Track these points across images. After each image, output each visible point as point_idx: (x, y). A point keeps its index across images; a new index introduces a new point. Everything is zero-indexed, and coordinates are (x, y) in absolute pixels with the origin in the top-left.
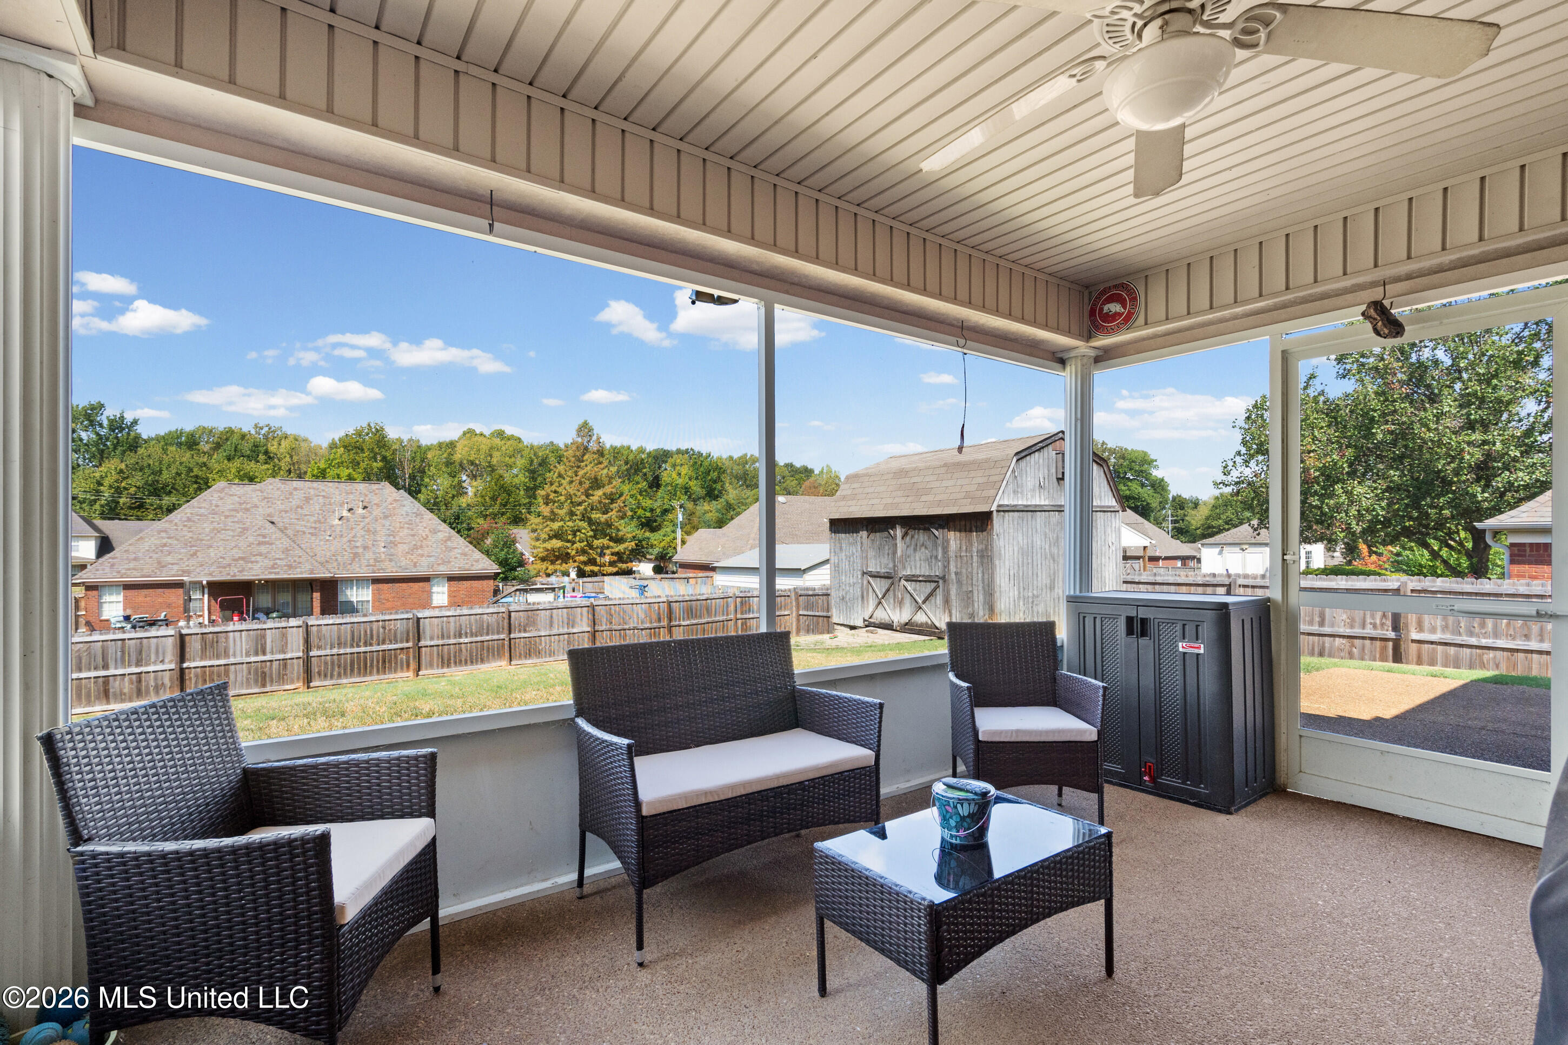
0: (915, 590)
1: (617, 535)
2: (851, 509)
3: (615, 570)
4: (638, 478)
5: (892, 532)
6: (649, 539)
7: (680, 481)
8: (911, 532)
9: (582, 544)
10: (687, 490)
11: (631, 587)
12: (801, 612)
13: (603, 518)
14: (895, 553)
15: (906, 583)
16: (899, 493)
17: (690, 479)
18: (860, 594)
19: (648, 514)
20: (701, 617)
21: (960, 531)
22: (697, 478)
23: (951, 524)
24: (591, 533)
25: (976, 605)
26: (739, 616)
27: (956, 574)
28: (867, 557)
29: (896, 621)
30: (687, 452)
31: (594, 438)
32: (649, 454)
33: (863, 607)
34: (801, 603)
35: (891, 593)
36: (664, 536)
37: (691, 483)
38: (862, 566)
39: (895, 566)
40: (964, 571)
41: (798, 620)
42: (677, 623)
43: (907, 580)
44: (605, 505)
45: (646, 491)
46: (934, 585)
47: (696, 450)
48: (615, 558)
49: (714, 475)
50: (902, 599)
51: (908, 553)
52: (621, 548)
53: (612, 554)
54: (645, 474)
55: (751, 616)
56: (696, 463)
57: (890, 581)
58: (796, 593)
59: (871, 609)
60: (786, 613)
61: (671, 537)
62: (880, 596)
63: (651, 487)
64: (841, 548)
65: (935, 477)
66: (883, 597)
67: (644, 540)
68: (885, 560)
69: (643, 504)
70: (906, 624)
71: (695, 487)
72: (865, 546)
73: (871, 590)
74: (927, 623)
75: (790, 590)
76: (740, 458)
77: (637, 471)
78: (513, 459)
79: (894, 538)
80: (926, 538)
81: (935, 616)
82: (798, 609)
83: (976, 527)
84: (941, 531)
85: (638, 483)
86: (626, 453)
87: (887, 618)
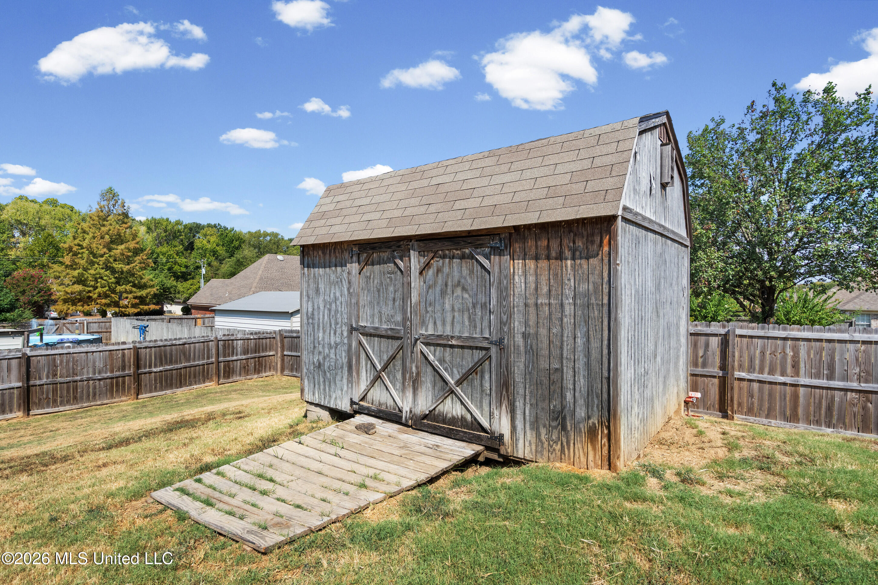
0: (442, 361)
1: (139, 282)
2: (334, 230)
3: (136, 311)
4: (176, 243)
5: (401, 264)
6: (176, 287)
7: (209, 246)
8: (436, 263)
9: (104, 289)
10: (214, 253)
11: (134, 327)
12: (285, 353)
13: (126, 268)
14: (406, 296)
15: (425, 349)
16: (414, 201)
17: (217, 245)
18: (345, 360)
19: (183, 270)
20: (176, 362)
21: (537, 258)
22: (223, 245)
23: (517, 246)
24: (113, 280)
25: (569, 396)
26: (221, 359)
27: (525, 336)
28: (357, 303)
29: (406, 408)
30: (215, 226)
31: (120, 202)
32: (185, 226)
33: (350, 381)
34: (286, 344)
35: (398, 363)
36: (191, 285)
37: (218, 248)
38: (350, 318)
39: (405, 320)
40: (543, 332)
41: (283, 360)
42: (147, 370)
43: (427, 344)
44: (128, 257)
45: (182, 252)
46: (478, 355)
47: (223, 225)
48: (137, 301)
49: (236, 243)
50: (418, 374)
51: (431, 298)
52: (144, 293)
53: (135, 298)
54: (182, 241)
55: (235, 358)
56: (222, 234)
57: (397, 343)
58: (281, 335)
59: (363, 386)
60: (271, 353)
61: (197, 286)
62: (379, 367)
63: (186, 249)
64: (317, 290)
65: (477, 173)
66: (384, 369)
67: (171, 287)
68: (387, 310)
69: (179, 262)
70: (425, 417)
71: (221, 251)
72: (355, 286)
73: (363, 356)
74: (463, 418)
75: (275, 332)
76: (256, 232)
77: (175, 237)
78: (62, 223)
79: (405, 273)
80: (465, 272)
81: (481, 408)
82: (283, 351)
83: (574, 251)
84: (495, 259)
85: (175, 246)
86: (165, 223)
87: (390, 402)
